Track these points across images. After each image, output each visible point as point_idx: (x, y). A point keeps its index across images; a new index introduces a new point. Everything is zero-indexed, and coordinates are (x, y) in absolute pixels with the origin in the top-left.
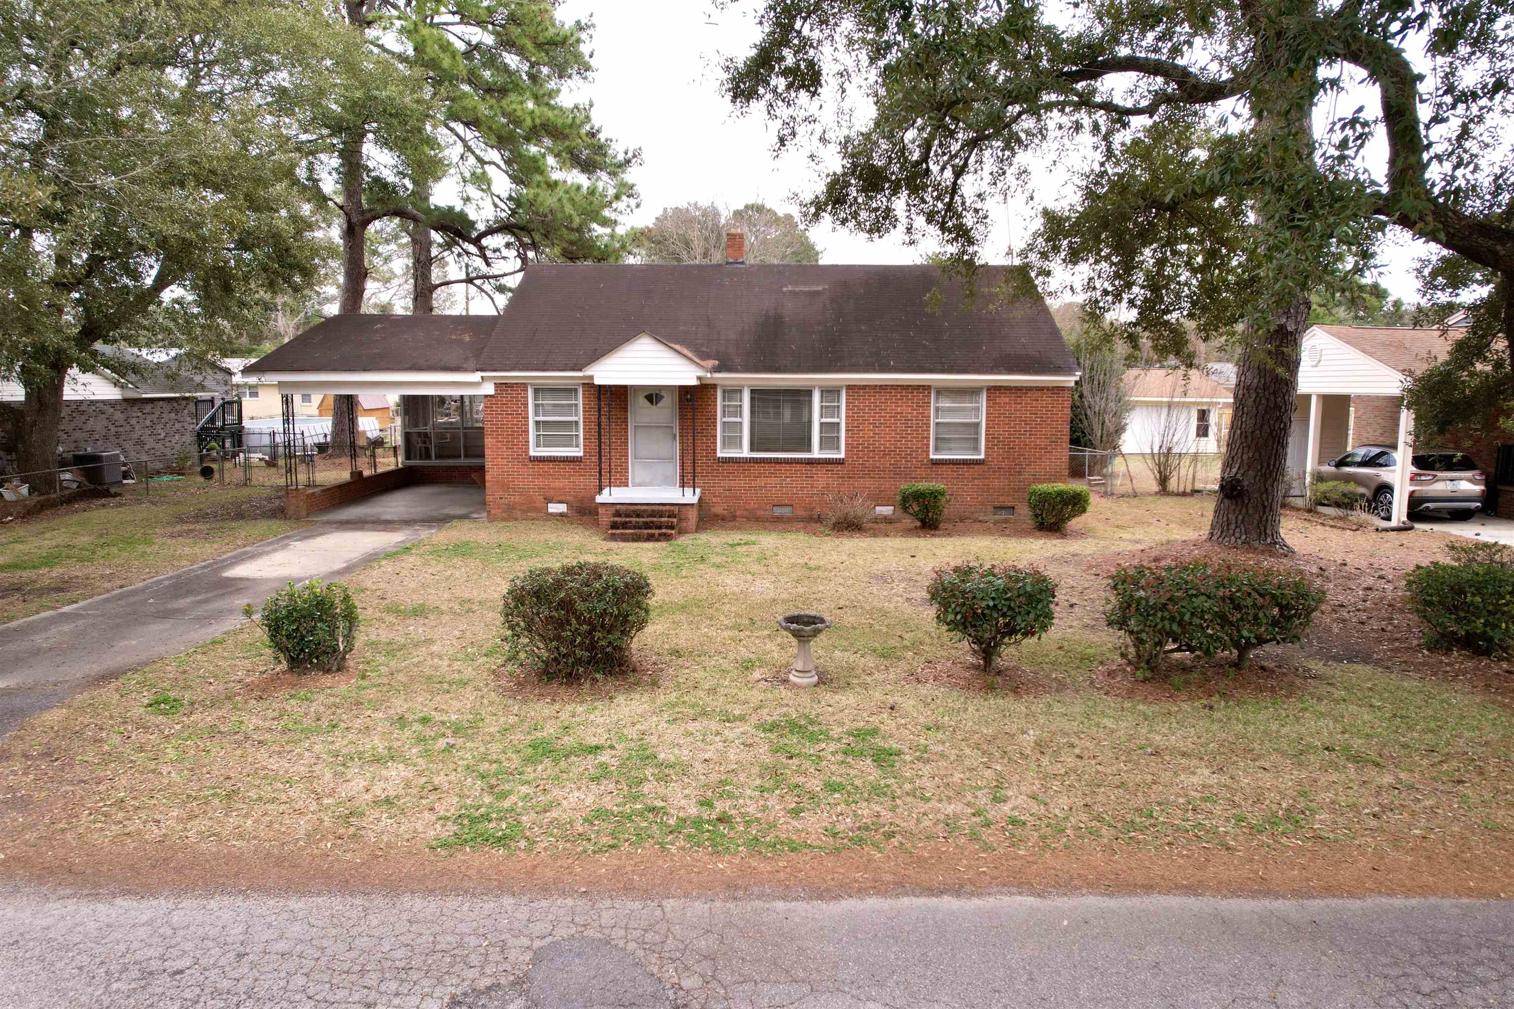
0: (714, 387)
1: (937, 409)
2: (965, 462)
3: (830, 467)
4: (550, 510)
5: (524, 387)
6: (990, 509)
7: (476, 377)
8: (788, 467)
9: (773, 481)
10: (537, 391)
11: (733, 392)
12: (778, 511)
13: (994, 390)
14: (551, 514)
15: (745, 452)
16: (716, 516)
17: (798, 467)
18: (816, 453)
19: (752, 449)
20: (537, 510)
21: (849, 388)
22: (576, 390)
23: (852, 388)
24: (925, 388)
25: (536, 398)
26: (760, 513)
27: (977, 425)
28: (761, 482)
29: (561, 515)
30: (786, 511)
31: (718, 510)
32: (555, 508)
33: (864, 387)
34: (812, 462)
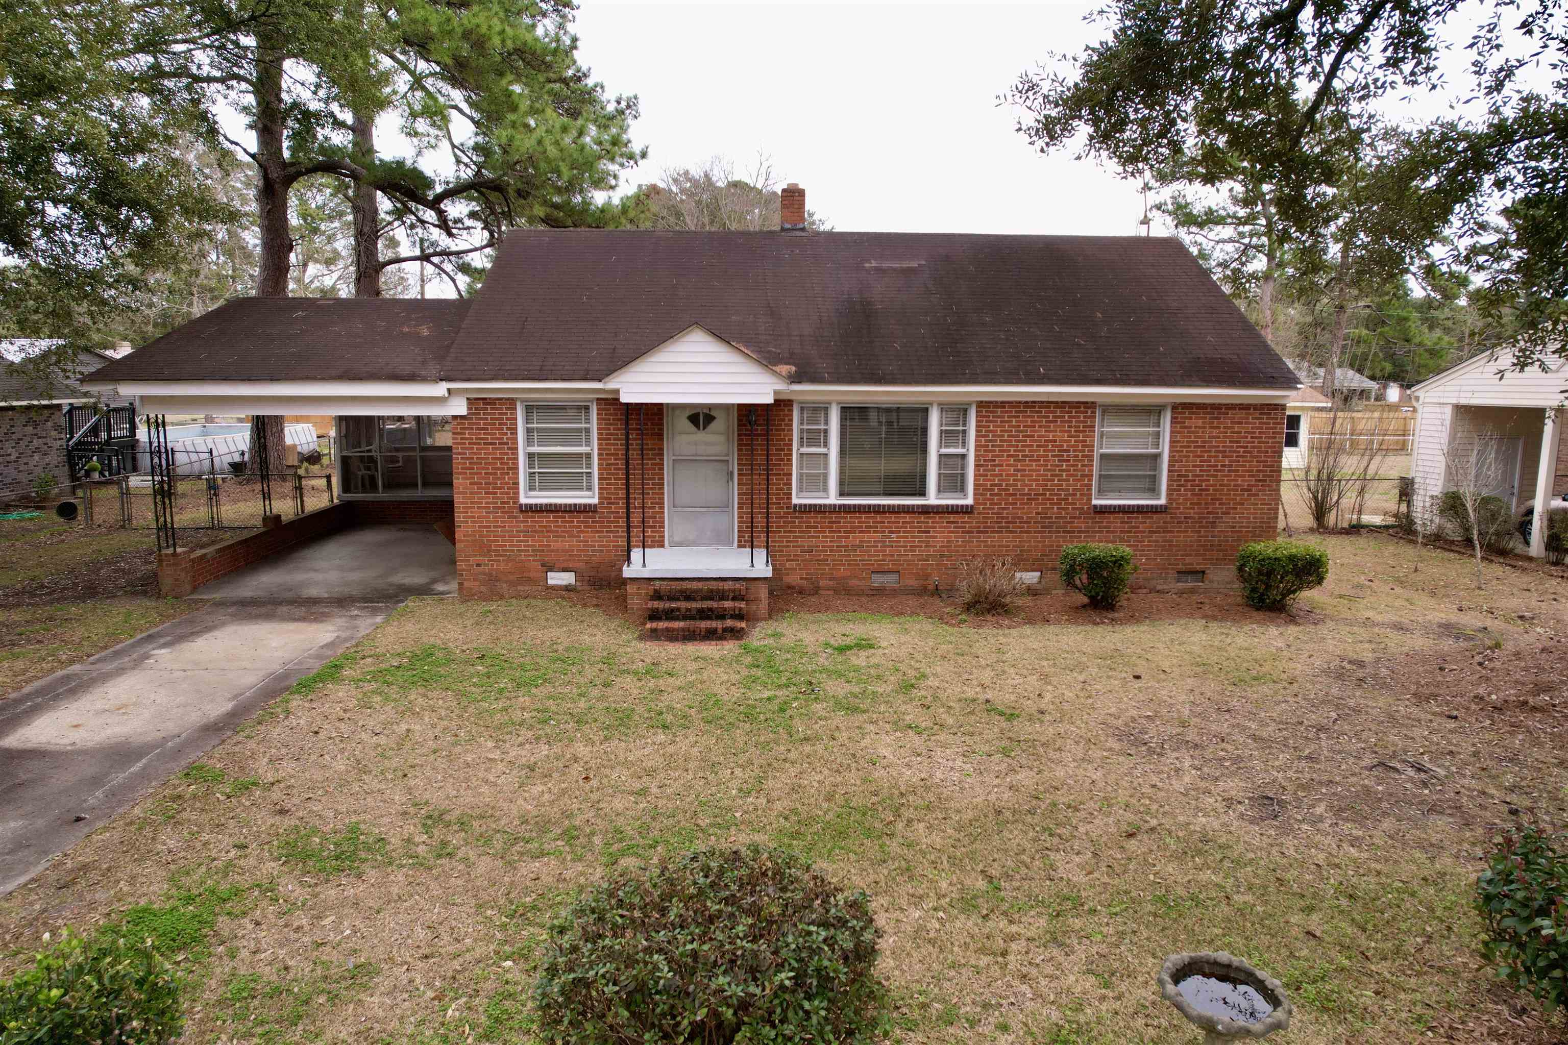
0: (788, 403)
1: (1102, 435)
2: (1139, 510)
3: (952, 518)
4: (551, 582)
5: (511, 403)
6: (1172, 575)
7: (440, 389)
8: (893, 518)
9: (870, 538)
10: (529, 409)
11: (819, 410)
12: (878, 580)
13: (1181, 408)
14: (554, 588)
15: (832, 498)
16: (789, 587)
17: (908, 518)
18: (933, 498)
19: (842, 494)
20: (530, 581)
21: (981, 405)
22: (587, 408)
23: (985, 406)
24: (1087, 406)
25: (528, 420)
26: (854, 582)
27: (1156, 457)
28: (852, 539)
29: (567, 588)
30: (890, 580)
31: (793, 579)
32: (557, 579)
33: (1003, 404)
34: (926, 511)
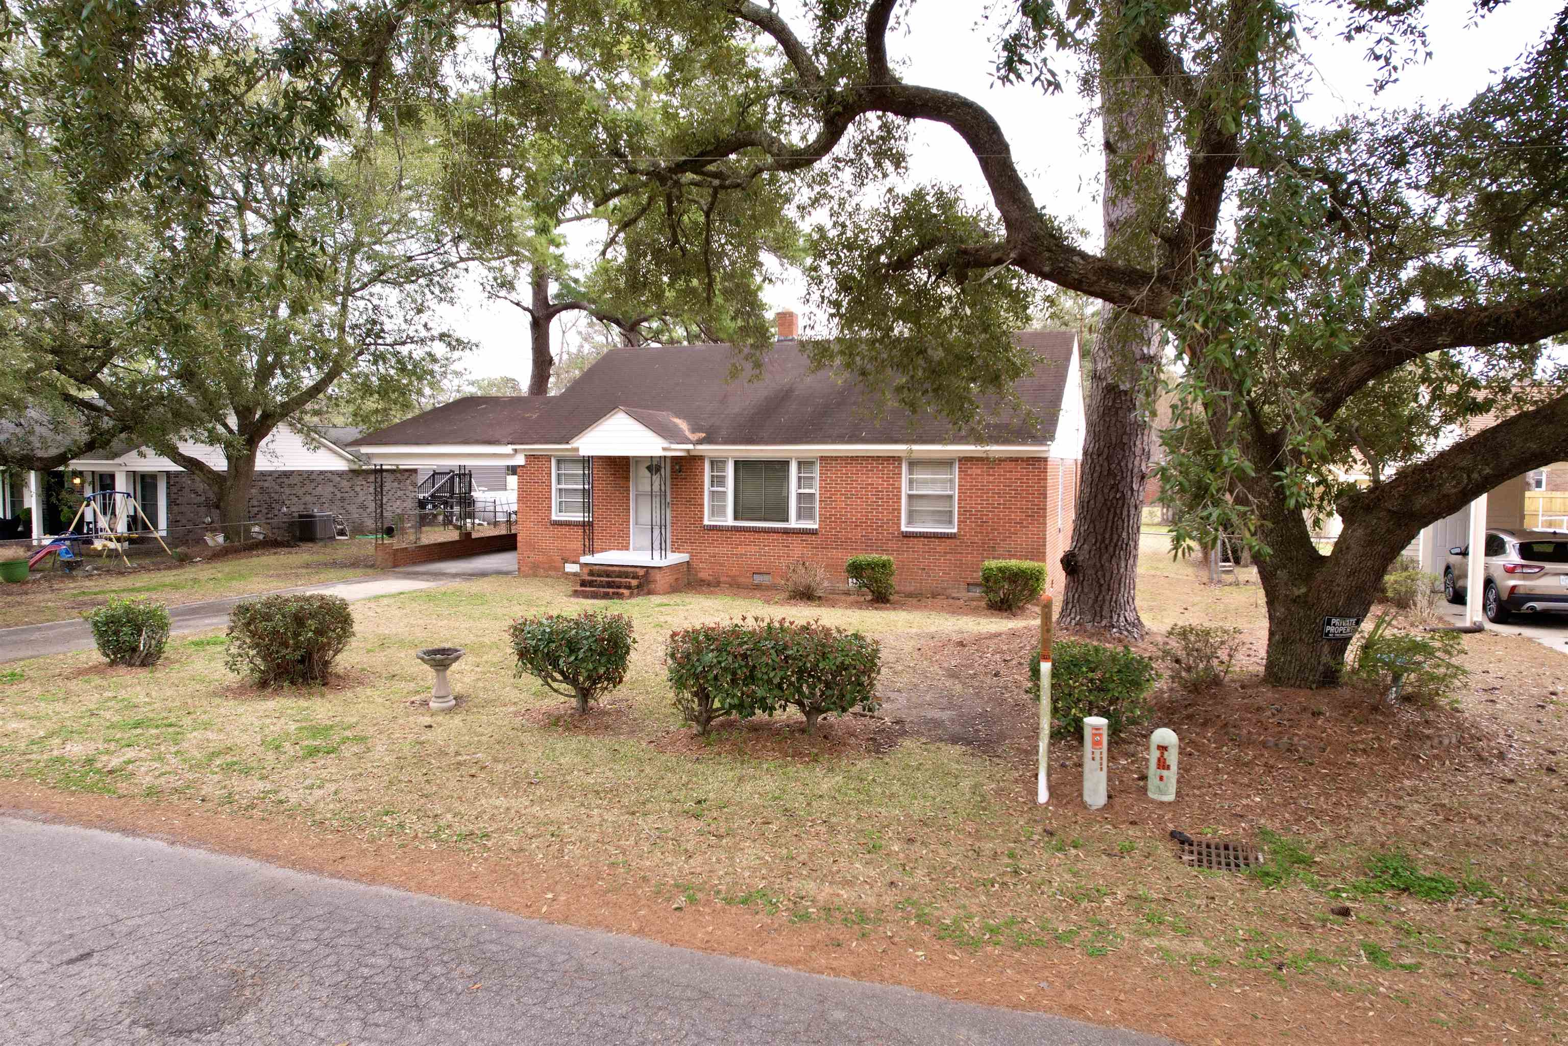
0: (701, 458)
1: (911, 482)
2: (936, 536)
3: (805, 537)
4: (567, 570)
5: (548, 458)
6: (963, 586)
9: (753, 549)
10: (559, 462)
11: (717, 463)
12: (758, 579)
13: (965, 460)
14: (567, 574)
15: (729, 521)
16: (702, 581)
17: (775, 536)
18: (793, 523)
19: (736, 518)
20: (556, 569)
21: (822, 458)
24: (896, 460)
25: (558, 469)
26: (742, 580)
27: (950, 498)
28: (741, 550)
29: (575, 574)
30: (766, 580)
31: (703, 575)
32: (571, 568)
33: (836, 459)
34: (786, 532)
